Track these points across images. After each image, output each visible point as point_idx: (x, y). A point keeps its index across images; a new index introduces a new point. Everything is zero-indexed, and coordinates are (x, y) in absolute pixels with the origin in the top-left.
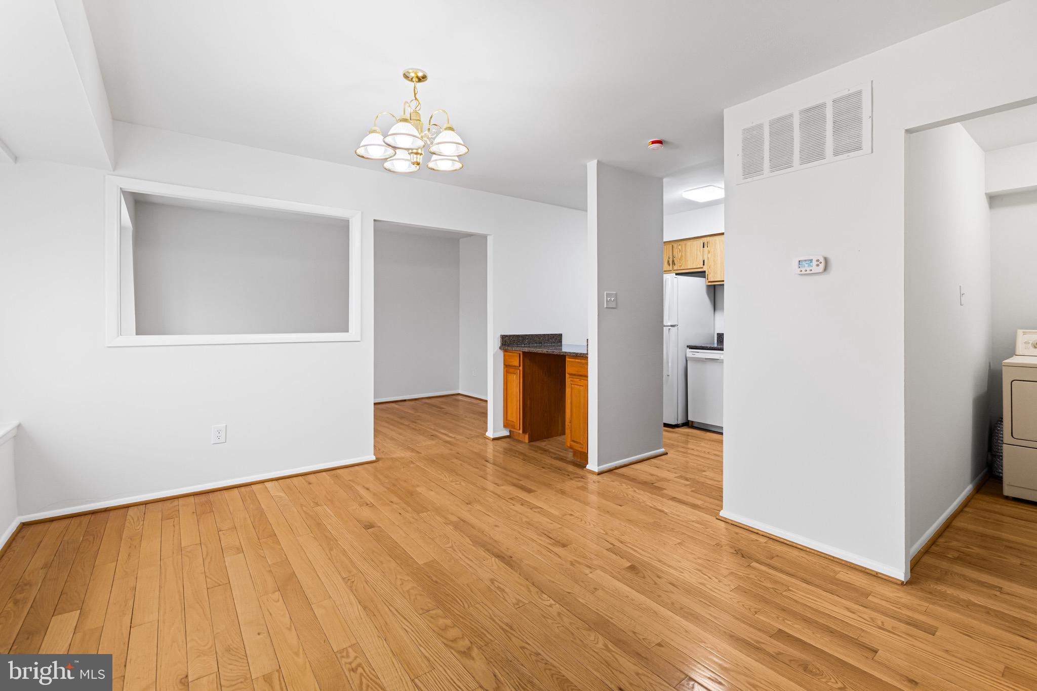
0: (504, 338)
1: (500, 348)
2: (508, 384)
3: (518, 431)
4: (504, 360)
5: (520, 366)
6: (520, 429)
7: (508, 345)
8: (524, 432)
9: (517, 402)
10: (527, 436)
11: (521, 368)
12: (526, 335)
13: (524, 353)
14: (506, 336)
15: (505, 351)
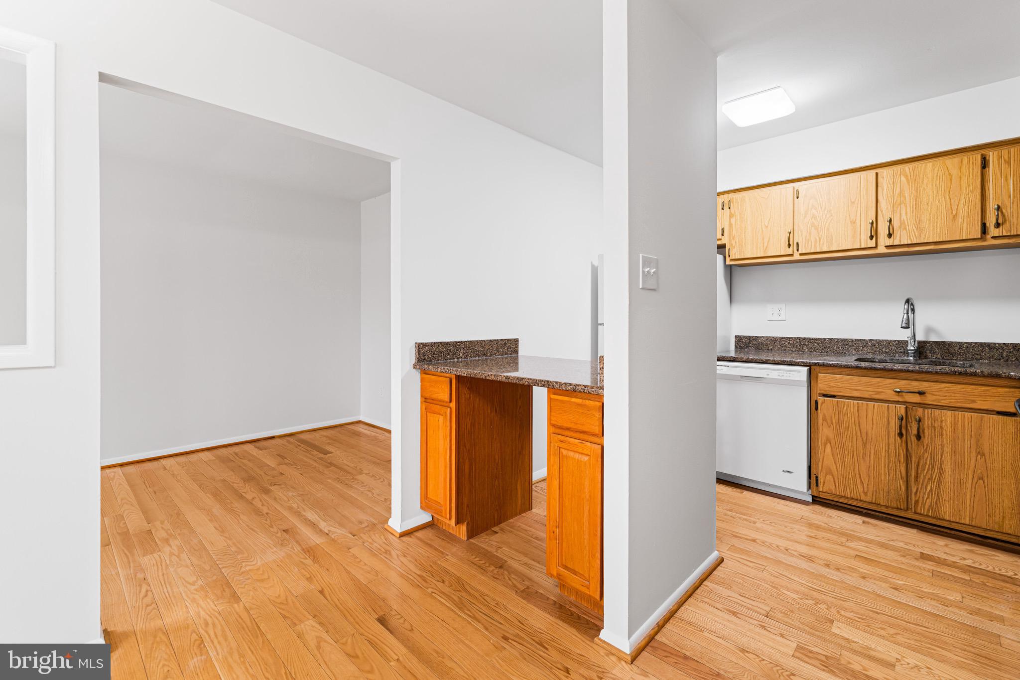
0: (420, 347)
1: (415, 367)
2: (430, 433)
3: (447, 521)
4: (422, 389)
5: (451, 401)
6: (450, 518)
7: (430, 362)
8: (458, 522)
9: (446, 467)
10: (463, 528)
11: (453, 405)
12: (461, 342)
13: (459, 378)
14: (426, 345)
15: (424, 372)
